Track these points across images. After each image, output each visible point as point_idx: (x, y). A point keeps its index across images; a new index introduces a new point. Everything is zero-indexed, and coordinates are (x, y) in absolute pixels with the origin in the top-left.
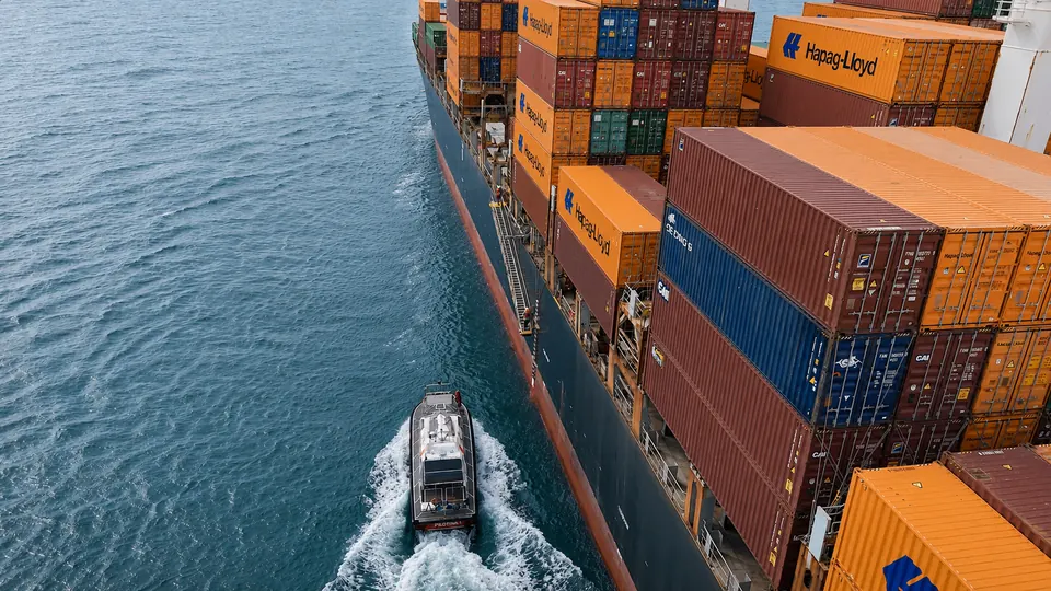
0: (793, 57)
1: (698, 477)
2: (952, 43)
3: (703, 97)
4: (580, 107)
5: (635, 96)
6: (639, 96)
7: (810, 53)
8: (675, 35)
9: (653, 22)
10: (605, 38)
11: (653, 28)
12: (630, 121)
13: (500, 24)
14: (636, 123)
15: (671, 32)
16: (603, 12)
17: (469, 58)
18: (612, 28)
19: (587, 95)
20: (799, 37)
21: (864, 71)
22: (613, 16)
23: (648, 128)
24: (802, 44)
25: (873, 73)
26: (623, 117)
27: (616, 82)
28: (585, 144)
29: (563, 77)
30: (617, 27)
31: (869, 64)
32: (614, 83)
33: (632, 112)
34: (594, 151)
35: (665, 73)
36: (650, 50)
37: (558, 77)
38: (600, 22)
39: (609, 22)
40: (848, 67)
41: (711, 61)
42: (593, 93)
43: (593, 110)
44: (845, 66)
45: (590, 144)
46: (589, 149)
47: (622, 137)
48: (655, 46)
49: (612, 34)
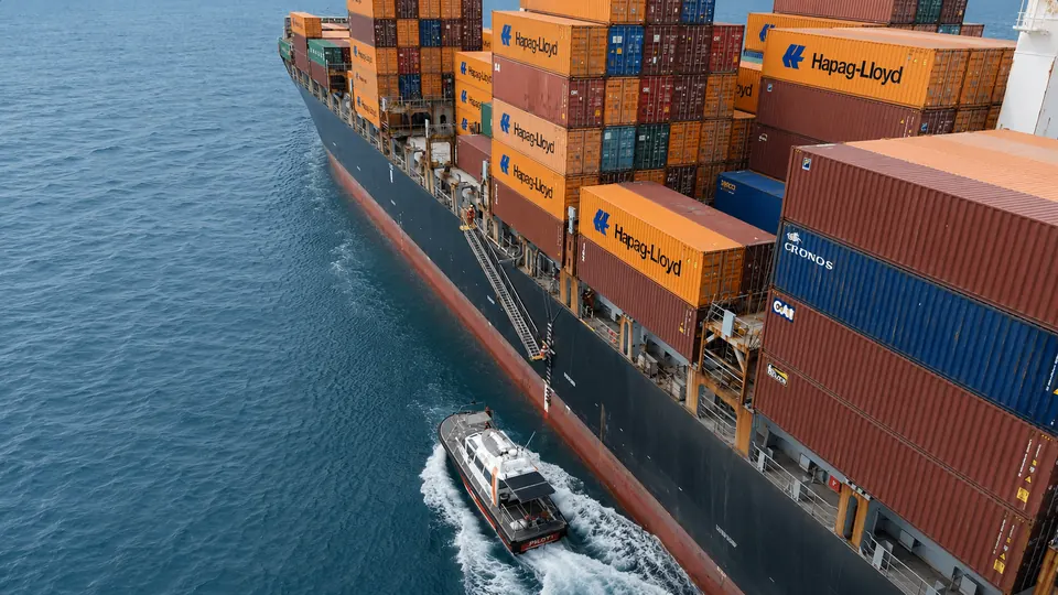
0: (796, 67)
1: (860, 491)
2: (970, 51)
3: (700, 110)
4: (591, 126)
5: (641, 112)
6: (645, 111)
7: (817, 64)
8: (676, 50)
9: (657, 38)
10: (614, 54)
11: (657, 43)
12: (637, 136)
13: (417, 39)
14: (642, 138)
15: (673, 46)
16: (613, 28)
17: (387, 76)
18: (620, 45)
19: (598, 113)
20: (801, 48)
21: (886, 80)
22: (621, 33)
23: (653, 142)
24: (807, 56)
25: (899, 81)
26: (631, 133)
27: (624, 98)
28: (596, 162)
29: (575, 96)
30: (624, 45)
31: (892, 73)
32: (622, 100)
33: (639, 127)
34: (605, 169)
35: (668, 87)
36: (654, 66)
37: (570, 97)
38: (609, 38)
39: (617, 39)
40: (867, 76)
41: (708, 73)
42: (603, 112)
43: (603, 129)
44: (862, 75)
45: (601, 163)
46: (601, 167)
47: (630, 153)
48: (659, 61)
49: (619, 51)
